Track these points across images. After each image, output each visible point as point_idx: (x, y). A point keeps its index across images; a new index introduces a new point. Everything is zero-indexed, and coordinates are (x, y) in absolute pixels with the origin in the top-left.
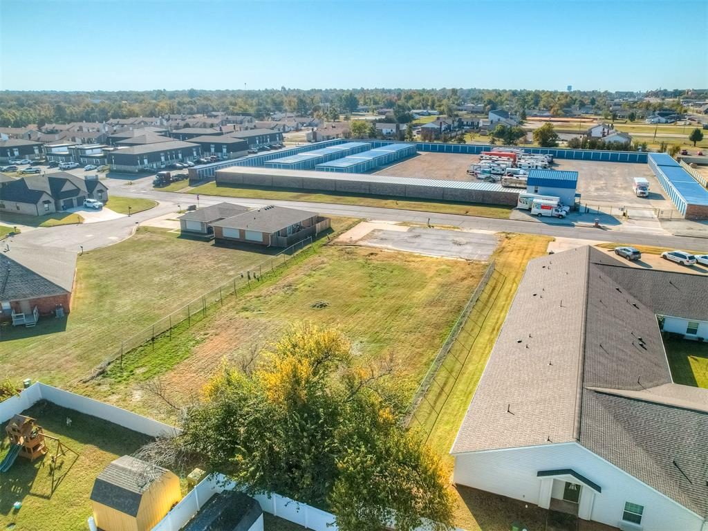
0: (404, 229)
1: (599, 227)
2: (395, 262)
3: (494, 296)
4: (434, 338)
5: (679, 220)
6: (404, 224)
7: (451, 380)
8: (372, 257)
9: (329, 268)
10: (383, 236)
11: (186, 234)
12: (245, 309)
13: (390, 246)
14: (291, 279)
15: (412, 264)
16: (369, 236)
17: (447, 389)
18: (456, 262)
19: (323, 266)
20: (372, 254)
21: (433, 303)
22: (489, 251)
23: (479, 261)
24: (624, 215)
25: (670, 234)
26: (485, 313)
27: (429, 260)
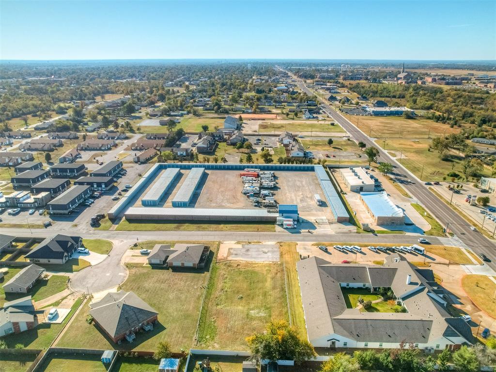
0: (240, 246)
1: (309, 232)
2: (248, 269)
3: (290, 280)
4: (282, 303)
5: (335, 223)
6: (238, 243)
7: (294, 318)
8: (239, 267)
9: (229, 277)
10: (235, 252)
11: (155, 266)
12: (217, 305)
13: (241, 259)
14: (220, 286)
15: (256, 268)
16: (229, 254)
17: (295, 321)
18: (270, 264)
19: (225, 276)
20: (238, 265)
21: (274, 288)
22: (277, 255)
23: (277, 262)
24: (316, 222)
25: (333, 233)
26: (291, 289)
27: (260, 265)
